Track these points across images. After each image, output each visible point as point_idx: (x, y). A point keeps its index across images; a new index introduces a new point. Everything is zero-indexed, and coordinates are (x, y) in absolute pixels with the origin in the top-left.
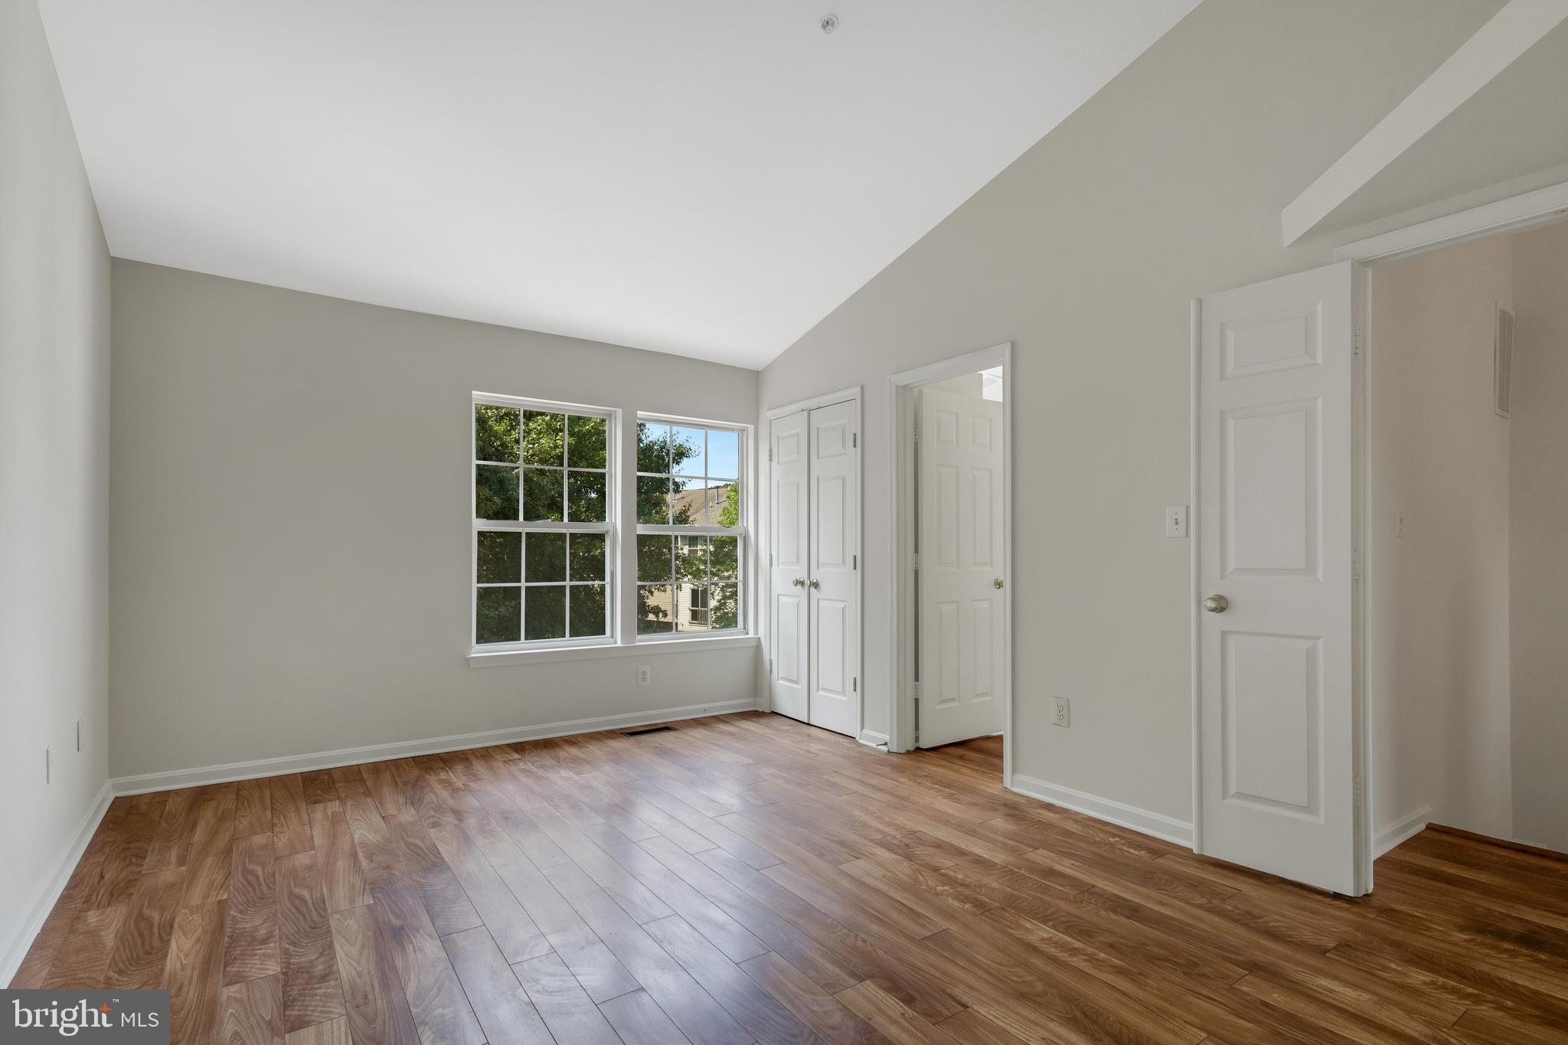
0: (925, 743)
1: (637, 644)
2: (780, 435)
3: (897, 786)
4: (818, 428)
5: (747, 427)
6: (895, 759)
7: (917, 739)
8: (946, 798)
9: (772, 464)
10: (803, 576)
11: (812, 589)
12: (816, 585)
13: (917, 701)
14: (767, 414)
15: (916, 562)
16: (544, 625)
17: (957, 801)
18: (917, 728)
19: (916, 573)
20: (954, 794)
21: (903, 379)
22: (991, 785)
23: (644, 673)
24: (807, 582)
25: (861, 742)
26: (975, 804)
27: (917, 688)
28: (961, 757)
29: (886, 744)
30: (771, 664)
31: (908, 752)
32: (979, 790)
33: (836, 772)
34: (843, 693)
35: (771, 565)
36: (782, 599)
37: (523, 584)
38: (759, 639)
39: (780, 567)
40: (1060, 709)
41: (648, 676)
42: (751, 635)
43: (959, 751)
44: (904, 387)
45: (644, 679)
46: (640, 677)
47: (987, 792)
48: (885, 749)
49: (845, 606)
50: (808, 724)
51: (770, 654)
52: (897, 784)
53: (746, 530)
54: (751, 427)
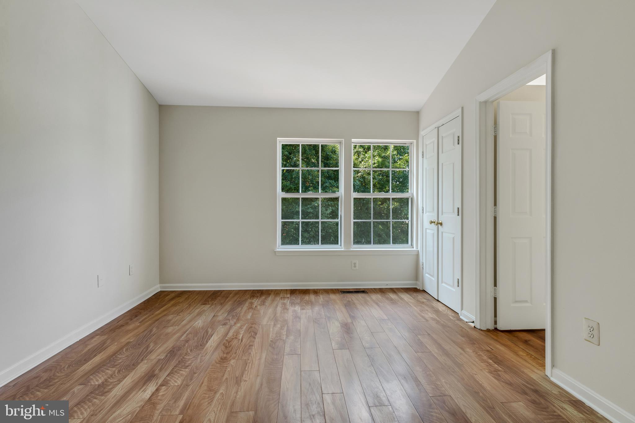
0: (502, 326)
1: (352, 250)
2: (427, 143)
3: (461, 354)
4: (442, 136)
5: (413, 142)
6: (475, 334)
7: (496, 323)
8: (490, 372)
9: (424, 159)
10: (435, 219)
11: (439, 225)
12: (441, 224)
13: (495, 299)
14: (422, 133)
15: (495, 212)
16: (311, 239)
17: (497, 376)
18: (495, 316)
19: (495, 218)
20: (499, 371)
21: (483, 97)
22: (536, 370)
23: (355, 264)
24: (436, 222)
25: (461, 317)
26: (510, 384)
27: (495, 290)
28: (526, 342)
29: (473, 322)
30: (423, 265)
31: (488, 330)
32: (523, 372)
33: (429, 334)
34: (453, 286)
35: (423, 213)
36: (428, 231)
37: (300, 220)
38: (418, 251)
39: (427, 214)
40: (592, 329)
41: (357, 265)
42: (415, 249)
43: (528, 337)
44: (486, 102)
45: (355, 266)
46: (353, 265)
47: (527, 375)
48: (473, 325)
49: (454, 236)
50: (438, 300)
51: (422, 259)
52: (462, 352)
53: (413, 194)
54: (415, 141)
